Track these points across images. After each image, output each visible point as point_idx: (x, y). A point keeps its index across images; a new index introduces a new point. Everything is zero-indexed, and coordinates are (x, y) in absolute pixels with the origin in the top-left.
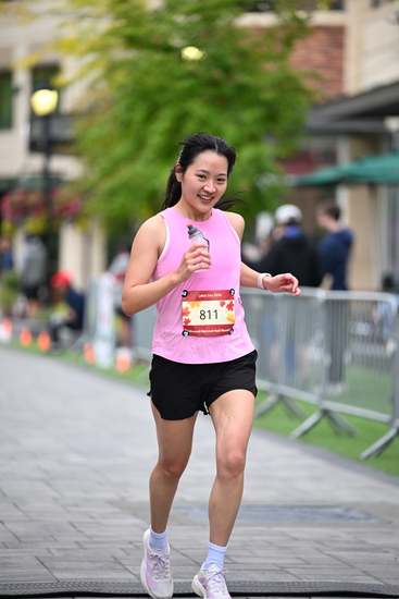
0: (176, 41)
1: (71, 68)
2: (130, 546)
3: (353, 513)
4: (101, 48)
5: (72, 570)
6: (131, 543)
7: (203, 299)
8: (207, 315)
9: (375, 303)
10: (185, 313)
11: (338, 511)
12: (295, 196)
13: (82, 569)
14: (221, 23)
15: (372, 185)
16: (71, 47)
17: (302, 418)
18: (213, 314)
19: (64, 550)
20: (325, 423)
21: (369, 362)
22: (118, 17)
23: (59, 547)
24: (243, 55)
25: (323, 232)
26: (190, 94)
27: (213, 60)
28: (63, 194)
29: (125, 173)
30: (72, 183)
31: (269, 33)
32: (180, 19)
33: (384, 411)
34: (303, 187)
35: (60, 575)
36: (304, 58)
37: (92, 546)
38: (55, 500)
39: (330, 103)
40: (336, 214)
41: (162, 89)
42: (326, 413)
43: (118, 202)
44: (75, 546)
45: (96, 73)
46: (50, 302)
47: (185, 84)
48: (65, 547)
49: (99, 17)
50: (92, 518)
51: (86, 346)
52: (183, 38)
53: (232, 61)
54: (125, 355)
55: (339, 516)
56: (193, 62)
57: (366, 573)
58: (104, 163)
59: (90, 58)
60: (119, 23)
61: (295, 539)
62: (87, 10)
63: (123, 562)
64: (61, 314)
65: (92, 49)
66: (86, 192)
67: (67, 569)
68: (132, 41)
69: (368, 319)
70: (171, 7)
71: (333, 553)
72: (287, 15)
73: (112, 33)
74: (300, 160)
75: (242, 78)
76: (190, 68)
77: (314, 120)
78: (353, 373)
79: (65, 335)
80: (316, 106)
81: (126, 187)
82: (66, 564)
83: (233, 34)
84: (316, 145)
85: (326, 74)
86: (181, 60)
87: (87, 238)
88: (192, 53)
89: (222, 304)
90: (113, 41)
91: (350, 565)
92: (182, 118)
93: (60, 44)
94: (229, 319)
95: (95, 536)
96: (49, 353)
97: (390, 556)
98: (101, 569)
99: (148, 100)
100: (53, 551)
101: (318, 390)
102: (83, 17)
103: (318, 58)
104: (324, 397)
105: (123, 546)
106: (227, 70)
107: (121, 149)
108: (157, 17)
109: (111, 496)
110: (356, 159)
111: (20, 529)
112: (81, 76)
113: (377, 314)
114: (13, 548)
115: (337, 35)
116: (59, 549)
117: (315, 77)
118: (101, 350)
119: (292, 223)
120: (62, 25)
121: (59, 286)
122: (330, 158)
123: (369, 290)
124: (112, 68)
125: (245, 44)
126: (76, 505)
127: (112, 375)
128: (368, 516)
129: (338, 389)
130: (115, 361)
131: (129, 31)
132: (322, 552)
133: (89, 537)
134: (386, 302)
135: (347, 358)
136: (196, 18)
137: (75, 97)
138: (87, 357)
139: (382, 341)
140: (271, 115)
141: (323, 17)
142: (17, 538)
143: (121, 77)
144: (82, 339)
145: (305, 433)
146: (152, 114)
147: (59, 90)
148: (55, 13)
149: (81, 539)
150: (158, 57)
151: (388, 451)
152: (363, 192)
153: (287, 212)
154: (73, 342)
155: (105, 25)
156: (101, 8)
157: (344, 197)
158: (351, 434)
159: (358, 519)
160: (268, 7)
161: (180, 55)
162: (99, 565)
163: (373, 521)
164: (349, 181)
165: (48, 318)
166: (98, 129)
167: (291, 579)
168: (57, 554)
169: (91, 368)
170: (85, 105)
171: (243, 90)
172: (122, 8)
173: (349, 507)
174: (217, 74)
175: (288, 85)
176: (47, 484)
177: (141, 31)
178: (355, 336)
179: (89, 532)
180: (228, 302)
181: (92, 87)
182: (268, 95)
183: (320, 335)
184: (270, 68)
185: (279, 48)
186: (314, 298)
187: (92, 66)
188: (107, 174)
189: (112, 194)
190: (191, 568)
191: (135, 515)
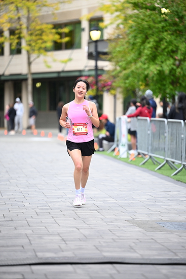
1: (108, 18)
2: (137, 241)
4: (122, 9)
5: (111, 252)
6: (137, 239)
7: (78, 125)
10: (73, 129)
13: (115, 251)
19: (107, 242)
26: (164, 29)
28: (104, 77)
37: (120, 241)
38: (102, 219)
44: (112, 241)
50: (119, 228)
58: (123, 64)
59: (118, 13)
63: (134, 248)
67: (108, 251)
88: (164, 10)
95: (122, 236)
100: (102, 243)
105: (134, 241)
106: (181, 18)
109: (128, 218)
111: (86, 233)
114: (84, 241)
116: (104, 242)
118: (123, 150)
124: (126, 19)
126: (112, 222)
133: (118, 237)
142: (85, 236)
147: (102, 30)
149: (114, 237)
168: (104, 244)
169: (117, 158)
179: (118, 234)
190: (166, 252)
191: (140, 227)
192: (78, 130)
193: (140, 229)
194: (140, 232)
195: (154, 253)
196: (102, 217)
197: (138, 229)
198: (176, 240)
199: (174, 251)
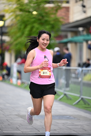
0: (31, 10)
1: (7, 16)
2: (20, 125)
3: (71, 117)
4: (14, 11)
5: (7, 130)
6: (20, 124)
7: (44, 69)
8: (45, 73)
9: (76, 70)
10: (40, 72)
11: (68, 117)
12: (59, 45)
13: (9, 130)
14: (41, 6)
15: (76, 43)
16: (7, 11)
17: (59, 95)
18: (46, 73)
19: (5, 126)
20: (65, 97)
21: (75, 83)
22: (18, 4)
23: (4, 125)
24: (46, 13)
25: (64, 53)
26: (34, 22)
27: (39, 14)
28: (5, 45)
29: (20, 40)
30: (7, 42)
31: (52, 8)
32: (32, 5)
33: (78, 94)
34: (60, 43)
35: (4, 132)
36: (60, 14)
37: (11, 125)
38: (3, 114)
39: (66, 24)
40: (67, 49)
41: (28, 21)
42: (65, 95)
43: (18, 47)
44: (8, 125)
45: (13, 17)
46: (2, 69)
47: (33, 20)
48: (5, 125)
49: (13, 4)
50: (12, 118)
51: (11, 79)
52: (33, 9)
53: (44, 15)
54: (19, 81)
55: (68, 118)
56: (35, 15)
57: (74, 131)
58: (15, 38)
59: (11, 14)
60: (18, 6)
61: (58, 123)
62: (11, 3)
63: (19, 128)
64: (5, 72)
65: (12, 12)
66: (11, 44)
67: (6, 130)
68: (21, 10)
69: (75, 73)
70: (30, 2)
71: (67, 126)
72: (56, 4)
73: (16, 8)
74: (59, 37)
75: (46, 19)
76: (34, 16)
77: (63, 28)
78: (71, 85)
79: (6, 77)
80: (63, 25)
81: (20, 43)
82: (5, 129)
83: (44, 8)
84: (63, 34)
85: (66, 18)
86: (32, 14)
87: (11, 55)
88: (35, 13)
89: (48, 71)
90: (17, 10)
91: (70, 129)
92: (32, 28)
93: (4, 10)
94: (50, 74)
95: (12, 123)
96: (2, 81)
97: (79, 127)
98: (14, 130)
99: (25, 23)
100: (3, 126)
101: (63, 89)
102: (10, 4)
103: (63, 14)
104: (65, 91)
105: (19, 125)
106: (43, 17)
107: (19, 34)
108: (27, 4)
109: (16, 113)
110: (72, 37)
112: (9, 18)
113: (77, 72)
115: (67, 9)
117: (63, 18)
118: (14, 80)
119: (58, 51)
120: (5, 6)
121: (4, 66)
122: (66, 37)
123: (75, 66)
124: (17, 16)
125: (47, 11)
126: (8, 116)
127: (16, 86)
128: (75, 118)
129: (68, 89)
130: (17, 83)
131: (20, 8)
132: (64, 126)
133: (11, 123)
134: (79, 70)
135: (70, 82)
136: (36, 5)
137: (8, 23)
138: (11, 82)
139: (78, 78)
140: (53, 27)
141: (64, 5)
143: (19, 18)
144: (10, 78)
145: (61, 99)
146: (26, 27)
147: (5, 21)
148: (4, 3)
149: (9, 123)
150: (27, 14)
151: (79, 103)
152: (74, 45)
153: (57, 49)
154: (8, 78)
155: (15, 6)
156: (14, 2)
157: (69, 46)
158: (71, 99)
159: (72, 118)
160: (52, 2)
161: (32, 13)
162: (13, 129)
163: (76, 119)
164: (70, 42)
165: (2, 73)
166: (13, 30)
167: (57, 132)
168: (4, 127)
169: (12, 84)
170: (10, 25)
171: (46, 21)
172: (19, 2)
173: (70, 116)
174: (40, 17)
175: (57, 20)
176: (1, 111)
177: (23, 8)
178: (72, 77)
179: (11, 122)
180: (49, 70)
181: (12, 20)
182: (52, 22)
183: (64, 77)
184: (53, 16)
185: (54, 12)
186: (62, 69)
187: (12, 16)
188: (16, 40)
189: (17, 45)
190: (34, 130)
191: (22, 118)
192: (44, 73)
193: (22, 119)
194: (22, 120)
195: (29, 130)
196: (3, 113)
197: (21, 119)
198: (39, 124)
199: (38, 129)
